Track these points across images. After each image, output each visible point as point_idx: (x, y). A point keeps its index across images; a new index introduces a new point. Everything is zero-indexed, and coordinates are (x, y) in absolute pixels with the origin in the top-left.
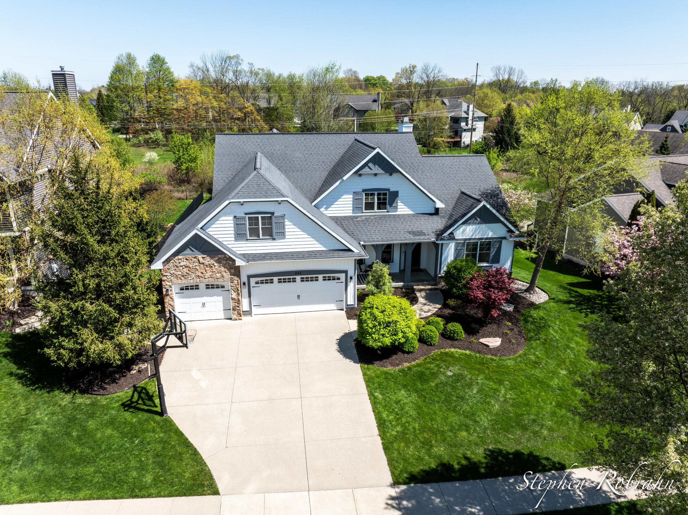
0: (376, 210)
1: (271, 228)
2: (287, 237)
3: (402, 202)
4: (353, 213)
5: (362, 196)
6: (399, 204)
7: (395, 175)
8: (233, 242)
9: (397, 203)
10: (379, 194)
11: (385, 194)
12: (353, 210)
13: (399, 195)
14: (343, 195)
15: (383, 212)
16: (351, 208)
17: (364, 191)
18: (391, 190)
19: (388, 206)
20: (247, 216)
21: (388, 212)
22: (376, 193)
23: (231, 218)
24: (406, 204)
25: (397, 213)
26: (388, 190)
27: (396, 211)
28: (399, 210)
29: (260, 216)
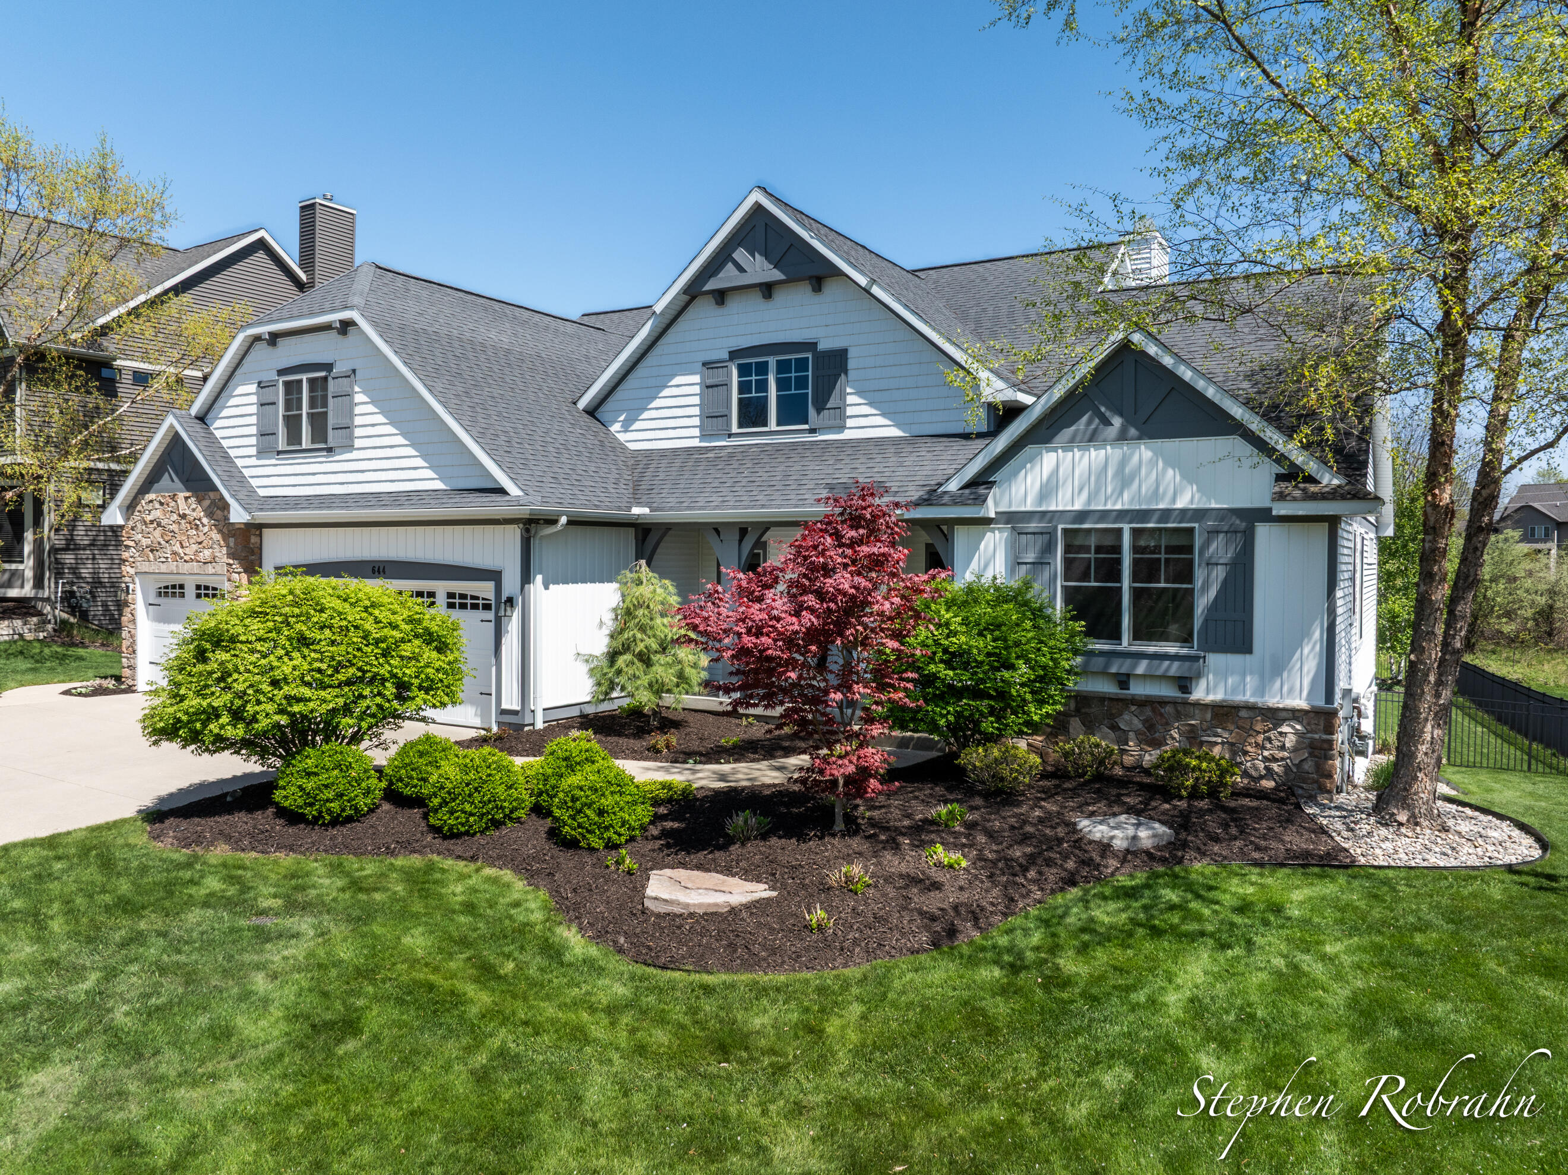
0: (773, 425)
1: (326, 413)
2: (358, 443)
3: (859, 393)
4: (703, 437)
5: (729, 375)
6: (850, 399)
7: (832, 289)
8: (254, 461)
9: (843, 396)
10: (783, 367)
11: (802, 364)
12: (701, 427)
13: (851, 364)
14: (674, 376)
15: (796, 435)
16: (696, 421)
17: (734, 355)
18: (822, 346)
19: (812, 412)
20: (282, 379)
21: (812, 431)
22: (772, 361)
23: (253, 388)
24: (874, 398)
25: (847, 435)
26: (811, 346)
27: (842, 428)
28: (850, 423)
29: (304, 377)
